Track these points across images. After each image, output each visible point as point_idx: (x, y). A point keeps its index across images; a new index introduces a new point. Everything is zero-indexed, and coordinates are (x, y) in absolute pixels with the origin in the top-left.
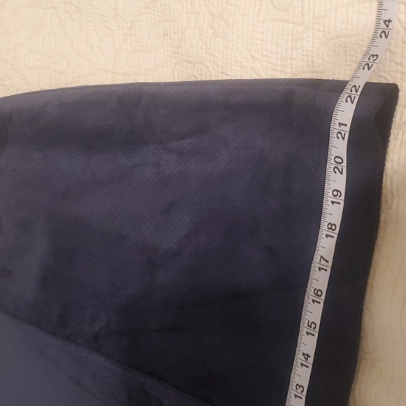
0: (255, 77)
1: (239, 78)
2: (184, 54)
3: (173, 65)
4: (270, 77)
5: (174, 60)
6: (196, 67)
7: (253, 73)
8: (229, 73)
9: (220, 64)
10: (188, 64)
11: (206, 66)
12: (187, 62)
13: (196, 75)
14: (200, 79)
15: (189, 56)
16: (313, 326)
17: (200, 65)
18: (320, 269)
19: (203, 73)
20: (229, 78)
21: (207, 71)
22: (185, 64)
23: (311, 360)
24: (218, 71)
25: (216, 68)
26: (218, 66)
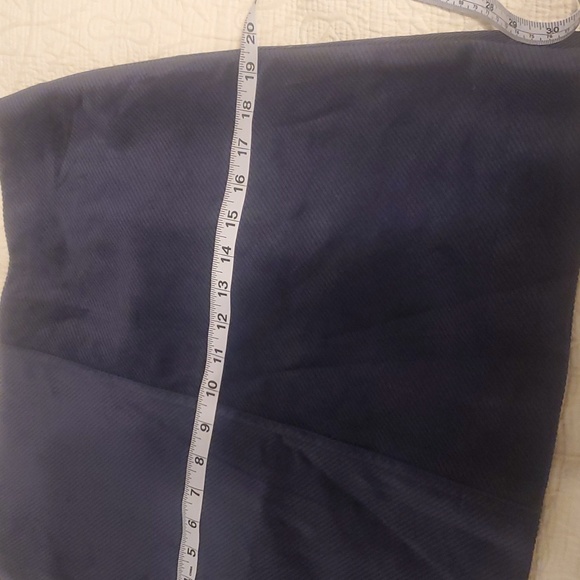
0: (415, 32)
1: (393, 35)
2: (315, 8)
3: (300, 24)
4: (435, 32)
5: (301, 18)
6: (333, 24)
7: (412, 27)
8: (380, 30)
9: (367, 18)
10: (321, 21)
11: (348, 23)
12: (319, 18)
13: (334, 35)
14: (338, 40)
15: (323, 11)
16: (234, 215)
17: (338, 22)
18: (239, 153)
19: (344, 31)
20: (381, 36)
21: (349, 29)
22: (316, 22)
23: (232, 253)
24: (365, 29)
25: (362, 24)
26: (365, 22)
